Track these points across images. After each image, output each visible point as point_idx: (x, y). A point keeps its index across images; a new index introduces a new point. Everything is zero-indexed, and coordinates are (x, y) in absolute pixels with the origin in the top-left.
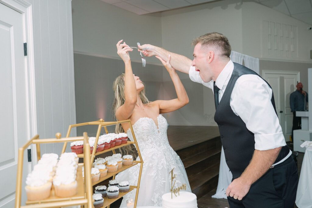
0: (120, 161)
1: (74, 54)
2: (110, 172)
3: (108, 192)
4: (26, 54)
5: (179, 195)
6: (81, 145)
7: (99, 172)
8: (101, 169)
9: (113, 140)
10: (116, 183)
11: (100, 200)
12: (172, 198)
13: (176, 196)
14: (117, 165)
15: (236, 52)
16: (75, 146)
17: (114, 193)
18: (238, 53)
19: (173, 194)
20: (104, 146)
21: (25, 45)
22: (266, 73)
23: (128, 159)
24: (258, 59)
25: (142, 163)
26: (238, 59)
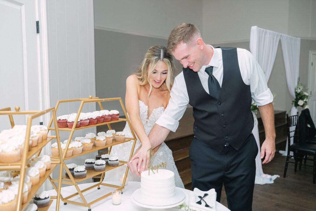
0: (110, 137)
2: (98, 147)
3: (95, 165)
4: (38, 31)
5: (157, 172)
6: (65, 120)
7: (82, 146)
8: (86, 142)
9: (100, 116)
11: (82, 172)
12: (149, 175)
13: (154, 173)
14: (104, 140)
15: (271, 31)
17: (100, 166)
18: (273, 32)
19: (151, 170)
20: (88, 121)
21: (38, 23)
22: (313, 54)
23: (120, 135)
24: (299, 39)
25: (135, 140)
26: (274, 39)
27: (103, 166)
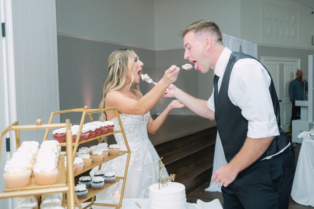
0: (106, 150)
1: (58, 36)
2: (95, 162)
3: (93, 183)
4: (4, 35)
5: (167, 185)
6: (64, 133)
7: (83, 162)
8: (85, 158)
9: (98, 128)
10: (101, 174)
11: (83, 191)
12: (159, 188)
13: (164, 187)
14: (102, 154)
15: (233, 37)
16: (57, 134)
17: (99, 184)
18: (235, 38)
19: (161, 185)
20: (88, 134)
21: (3, 25)
22: (264, 60)
24: (256, 45)
25: (129, 153)
26: (235, 44)
27: (101, 183)
